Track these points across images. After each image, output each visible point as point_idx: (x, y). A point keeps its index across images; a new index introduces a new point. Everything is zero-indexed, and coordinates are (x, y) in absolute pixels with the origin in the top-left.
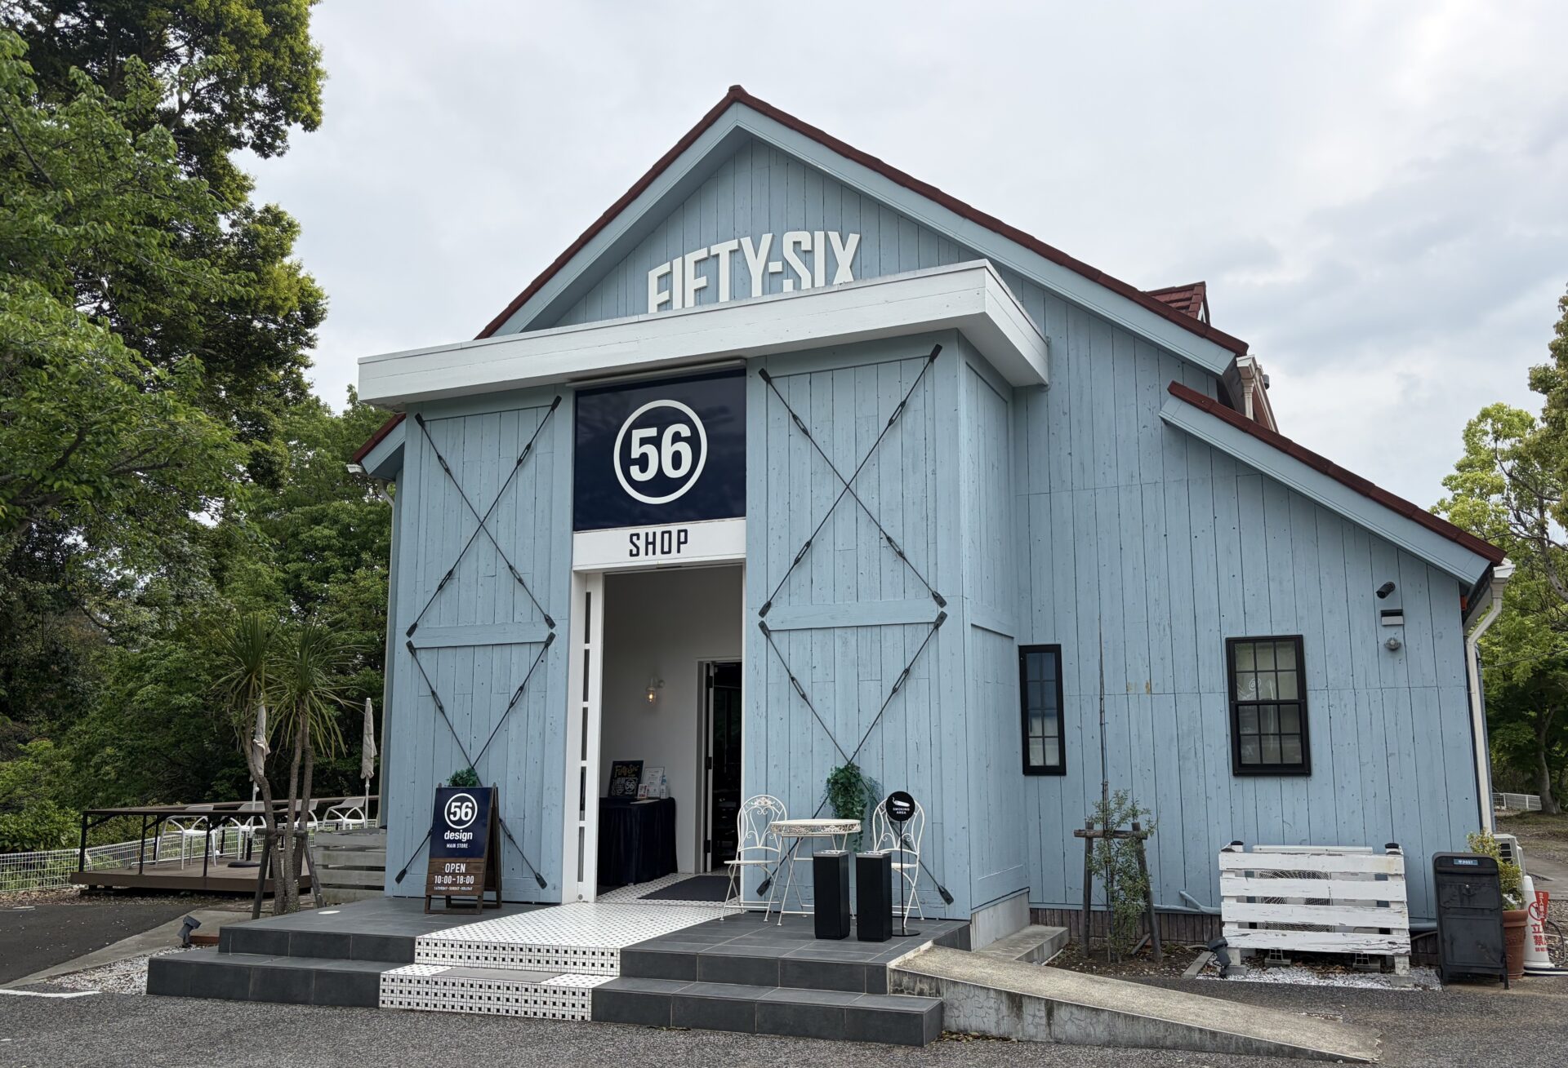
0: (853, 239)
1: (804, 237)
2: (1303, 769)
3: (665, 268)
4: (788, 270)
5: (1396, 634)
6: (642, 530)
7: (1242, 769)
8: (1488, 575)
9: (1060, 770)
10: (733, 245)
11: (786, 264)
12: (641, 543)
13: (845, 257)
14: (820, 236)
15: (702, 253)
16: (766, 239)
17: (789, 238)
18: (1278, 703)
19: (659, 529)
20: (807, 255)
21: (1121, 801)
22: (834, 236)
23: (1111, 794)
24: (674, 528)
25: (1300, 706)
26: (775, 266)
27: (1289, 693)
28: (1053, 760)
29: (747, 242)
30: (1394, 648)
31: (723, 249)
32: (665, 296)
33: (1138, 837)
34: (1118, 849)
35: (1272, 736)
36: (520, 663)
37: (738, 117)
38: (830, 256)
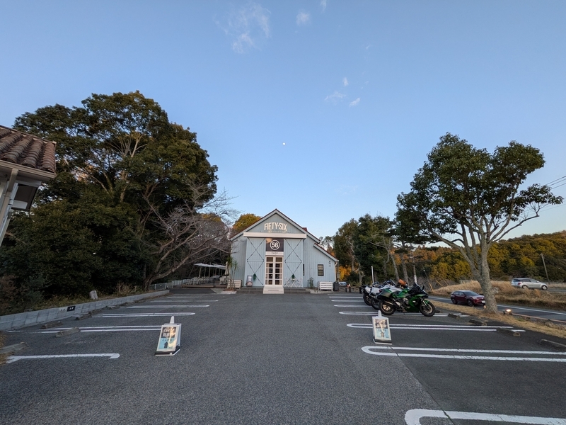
0: (286, 225)
2: (323, 275)
3: (267, 224)
7: (320, 275)
8: (337, 261)
11: (279, 226)
14: (283, 224)
15: (271, 223)
16: (278, 223)
17: (280, 223)
18: (321, 270)
19: (274, 252)
20: (282, 226)
21: (311, 278)
24: (276, 252)
25: (323, 270)
29: (276, 223)
30: (330, 266)
31: (273, 223)
32: (266, 227)
34: (311, 282)
35: (321, 273)
36: (260, 264)
37: (276, 212)
38: (284, 226)
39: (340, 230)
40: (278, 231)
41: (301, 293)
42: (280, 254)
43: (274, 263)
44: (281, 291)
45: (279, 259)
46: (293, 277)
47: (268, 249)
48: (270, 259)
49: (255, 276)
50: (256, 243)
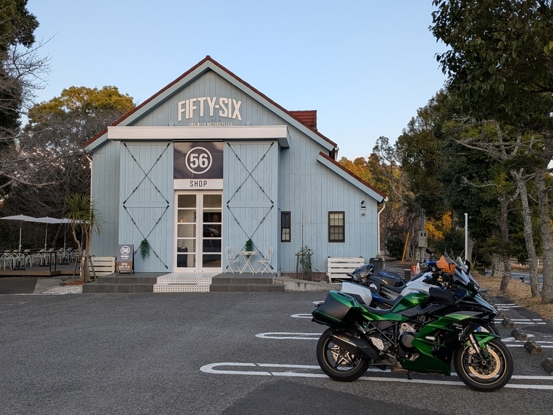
0: (240, 102)
1: (226, 100)
2: (343, 241)
3: (184, 102)
4: (221, 108)
5: (364, 212)
6: (194, 180)
7: (330, 241)
8: (383, 200)
9: (289, 241)
10: (205, 99)
11: (220, 106)
12: (193, 183)
13: (237, 107)
14: (230, 100)
15: (195, 100)
16: (215, 98)
17: (221, 99)
18: (339, 226)
19: (199, 180)
20: (226, 105)
21: (306, 248)
22: (234, 101)
23: (304, 246)
24: (203, 180)
25: (343, 227)
26: (217, 107)
27: (341, 224)
28: (288, 239)
29: (209, 98)
30: (363, 215)
31: (202, 99)
32: (184, 110)
33: (309, 256)
34: (305, 258)
35: (337, 233)
36: (159, 212)
37: (208, 64)
38: (233, 106)
39: (423, 114)
40: (216, 120)
41: (257, 290)
42: (214, 184)
43: (200, 208)
44: (204, 285)
45: (213, 199)
46: (249, 245)
47: (180, 173)
48: (186, 201)
49: (145, 245)
50: (147, 155)
